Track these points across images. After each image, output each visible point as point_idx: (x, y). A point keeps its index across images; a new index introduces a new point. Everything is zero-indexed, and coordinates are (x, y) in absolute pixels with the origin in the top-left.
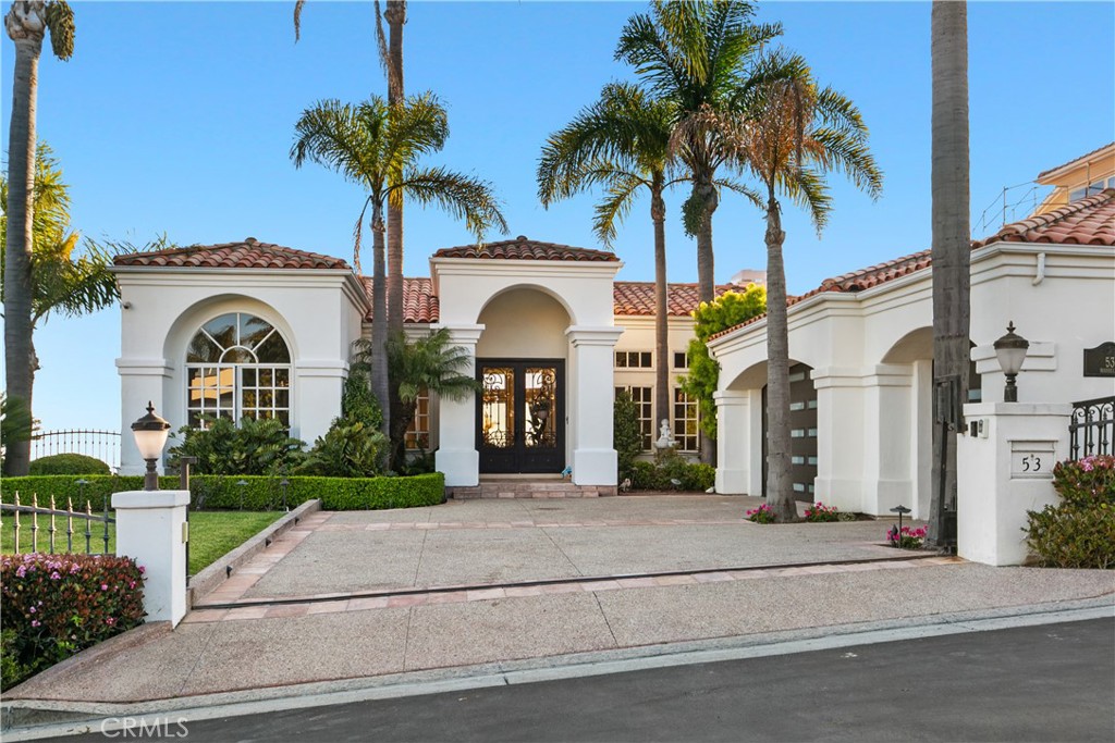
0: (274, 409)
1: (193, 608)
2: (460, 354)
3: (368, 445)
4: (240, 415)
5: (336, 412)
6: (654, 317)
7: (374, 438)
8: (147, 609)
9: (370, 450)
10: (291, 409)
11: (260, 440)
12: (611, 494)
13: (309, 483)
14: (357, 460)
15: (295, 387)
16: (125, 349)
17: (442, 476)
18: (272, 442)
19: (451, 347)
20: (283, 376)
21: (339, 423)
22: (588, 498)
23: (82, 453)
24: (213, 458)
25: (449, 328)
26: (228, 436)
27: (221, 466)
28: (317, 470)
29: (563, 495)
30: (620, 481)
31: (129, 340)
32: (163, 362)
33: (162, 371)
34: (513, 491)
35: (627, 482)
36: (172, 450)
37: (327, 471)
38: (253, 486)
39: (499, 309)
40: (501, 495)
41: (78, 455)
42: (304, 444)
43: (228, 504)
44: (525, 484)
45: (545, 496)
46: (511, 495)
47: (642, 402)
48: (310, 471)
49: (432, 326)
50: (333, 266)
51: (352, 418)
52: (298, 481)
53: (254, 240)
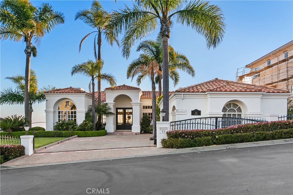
0: (74, 118)
1: (35, 153)
2: (109, 108)
3: (88, 125)
4: (67, 120)
5: (84, 119)
6: (151, 99)
7: (90, 124)
8: (25, 153)
9: (89, 126)
10: (76, 118)
11: (70, 124)
12: (139, 134)
13: (76, 132)
14: (87, 128)
15: (77, 115)
16: (46, 108)
17: (106, 131)
18: (72, 125)
19: (108, 106)
20: (75, 113)
21: (84, 121)
22: (134, 135)
23: (40, 126)
24: (60, 128)
25: (107, 103)
26: (64, 124)
27: (62, 129)
28: (79, 130)
29: (128, 134)
30: (141, 132)
31: (47, 106)
32: (53, 110)
33: (53, 112)
34: (119, 133)
35: (143, 132)
36: (54, 126)
37: (81, 130)
38: (66, 133)
39: (118, 99)
40: (117, 134)
41: (39, 127)
42: (78, 125)
43: (62, 136)
44: (122, 132)
45: (125, 134)
46: (119, 134)
47: (150, 116)
48: (78, 130)
49: (104, 102)
50: (83, 93)
51: (87, 120)
52: (74, 132)
53: (71, 87)
